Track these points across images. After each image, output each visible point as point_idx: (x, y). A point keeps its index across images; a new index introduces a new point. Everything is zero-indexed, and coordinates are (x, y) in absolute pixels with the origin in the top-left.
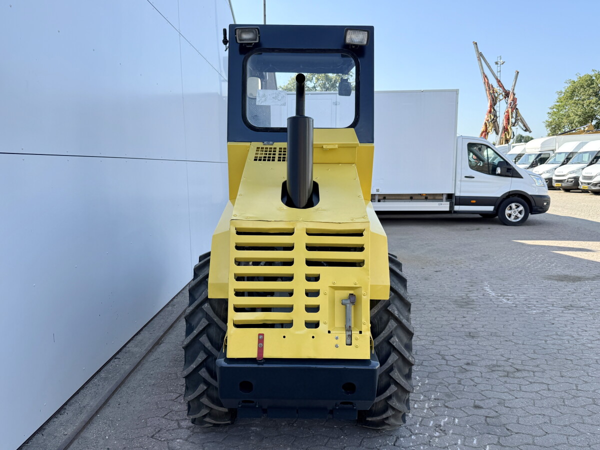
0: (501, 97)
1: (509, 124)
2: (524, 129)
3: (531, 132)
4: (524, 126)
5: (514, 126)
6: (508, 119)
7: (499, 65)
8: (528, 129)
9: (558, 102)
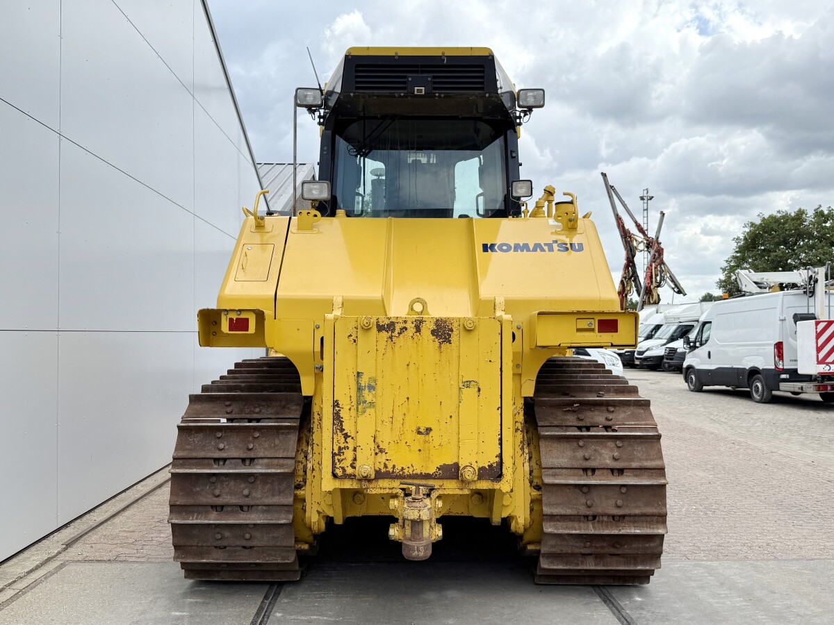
0: (641, 247)
1: (652, 282)
2: (676, 290)
3: (685, 295)
4: (676, 285)
5: (659, 286)
6: (651, 277)
7: (646, 201)
8: (682, 290)
9: (737, 252)
